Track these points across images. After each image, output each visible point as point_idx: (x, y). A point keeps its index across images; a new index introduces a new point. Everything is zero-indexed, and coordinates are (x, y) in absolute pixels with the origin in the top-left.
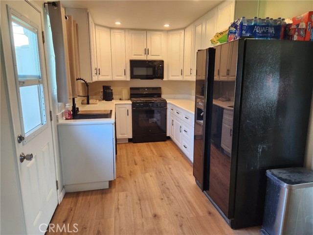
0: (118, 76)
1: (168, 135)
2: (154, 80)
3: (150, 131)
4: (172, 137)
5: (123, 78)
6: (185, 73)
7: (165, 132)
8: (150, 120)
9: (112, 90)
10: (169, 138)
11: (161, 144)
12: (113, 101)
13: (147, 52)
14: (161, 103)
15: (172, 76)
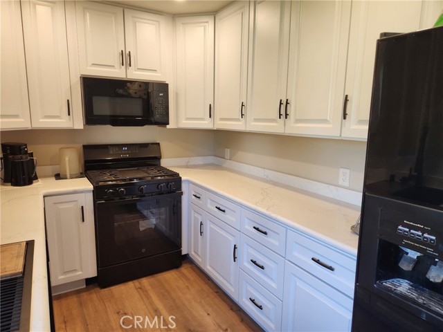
0: (47, 117)
1: (184, 252)
2: (146, 127)
3: (144, 250)
4: (193, 255)
5: (63, 122)
6: (218, 113)
7: (179, 246)
8: (141, 222)
9: (31, 155)
10: (186, 258)
11: (169, 276)
12: (35, 184)
13: (126, 59)
14: (167, 183)
15: (188, 119)
